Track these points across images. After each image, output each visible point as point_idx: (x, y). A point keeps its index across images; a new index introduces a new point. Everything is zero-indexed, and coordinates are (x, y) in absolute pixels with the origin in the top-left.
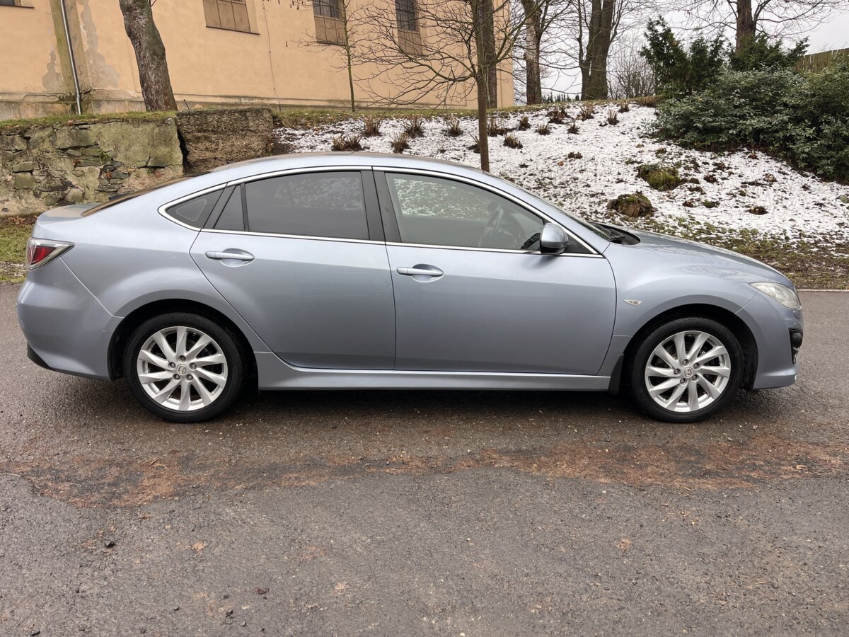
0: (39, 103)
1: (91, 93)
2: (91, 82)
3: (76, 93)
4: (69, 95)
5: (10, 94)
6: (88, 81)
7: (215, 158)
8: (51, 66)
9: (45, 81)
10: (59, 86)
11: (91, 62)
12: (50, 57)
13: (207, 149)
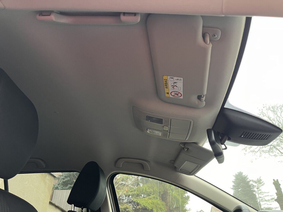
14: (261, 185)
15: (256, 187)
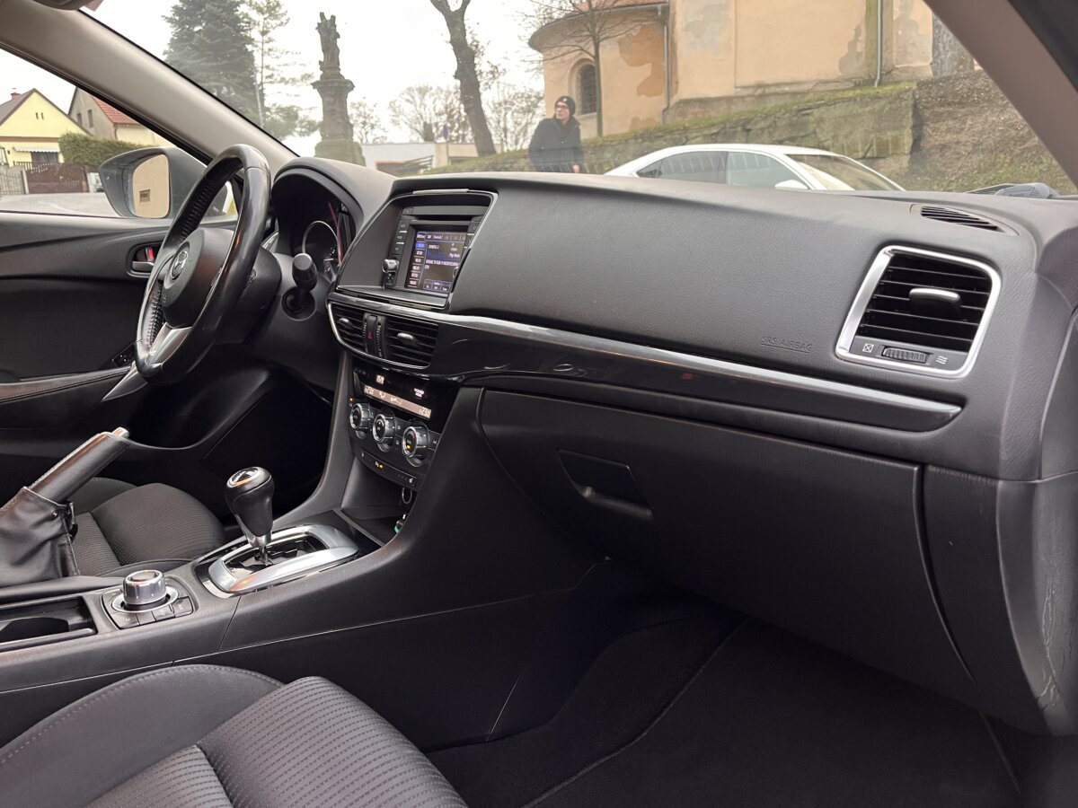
0: (829, 91)
1: (894, 72)
2: (894, 59)
3: (876, 76)
4: (867, 78)
5: (798, 83)
6: (894, 57)
7: (958, 143)
8: (852, 45)
9: (843, 64)
10: (857, 69)
11: (900, 32)
12: (854, 33)
13: (948, 130)
14: (279, 22)
15: (256, 27)
